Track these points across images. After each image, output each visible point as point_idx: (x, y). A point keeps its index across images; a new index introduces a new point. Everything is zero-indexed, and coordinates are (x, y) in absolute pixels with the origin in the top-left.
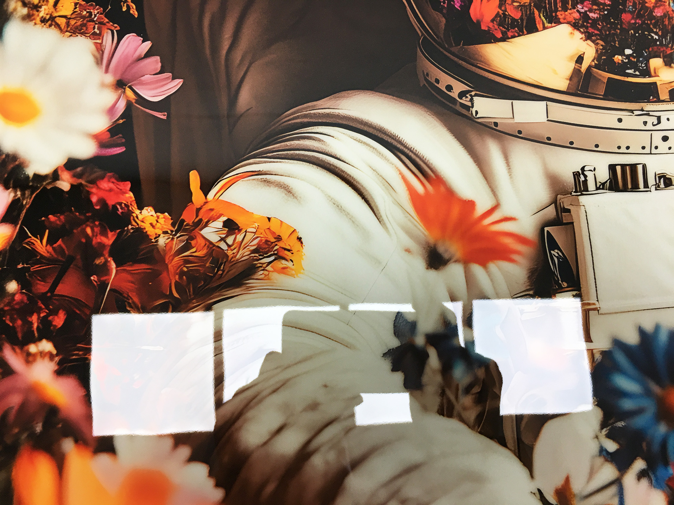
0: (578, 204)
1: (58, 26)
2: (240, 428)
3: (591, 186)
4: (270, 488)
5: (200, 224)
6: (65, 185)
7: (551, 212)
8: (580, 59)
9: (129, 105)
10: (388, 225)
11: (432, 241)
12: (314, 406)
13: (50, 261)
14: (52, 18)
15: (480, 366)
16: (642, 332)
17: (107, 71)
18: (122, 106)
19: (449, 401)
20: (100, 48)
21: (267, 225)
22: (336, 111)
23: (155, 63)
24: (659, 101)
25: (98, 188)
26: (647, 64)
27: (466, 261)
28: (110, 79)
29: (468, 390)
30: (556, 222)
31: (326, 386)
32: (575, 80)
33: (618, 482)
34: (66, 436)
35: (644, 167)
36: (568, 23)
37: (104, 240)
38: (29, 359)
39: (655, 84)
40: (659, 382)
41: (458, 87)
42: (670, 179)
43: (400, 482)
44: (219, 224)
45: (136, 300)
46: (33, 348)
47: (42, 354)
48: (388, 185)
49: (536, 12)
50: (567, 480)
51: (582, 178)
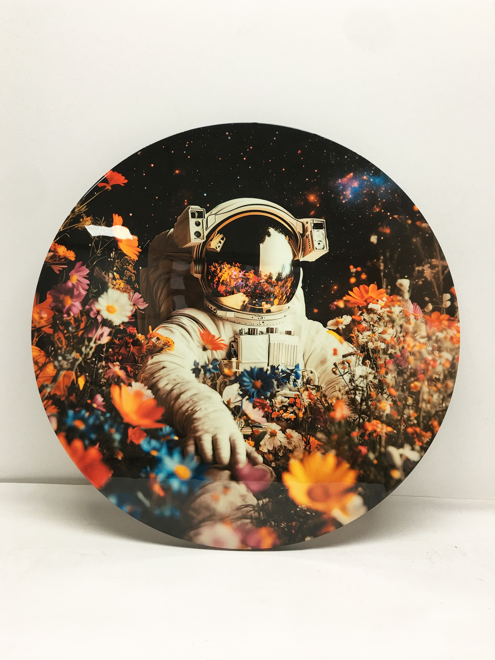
0: (240, 338)
1: (120, 290)
2: (158, 384)
3: (243, 333)
4: (164, 396)
5: (151, 338)
6: (122, 328)
7: (233, 339)
8: (244, 302)
9: (136, 310)
10: (194, 341)
11: (204, 345)
12: (175, 380)
13: (119, 345)
14: (119, 288)
15: (213, 374)
16: (251, 368)
17: (131, 301)
18: (134, 310)
19: (205, 381)
20: (130, 296)
21: (166, 339)
22: (184, 313)
23: (142, 300)
24: (263, 313)
25: (129, 329)
26: (261, 304)
27: (212, 350)
28: (132, 303)
29: (209, 378)
30: (234, 341)
31: (178, 376)
32: (242, 307)
33: (241, 400)
34: (122, 382)
35: (257, 329)
36: (242, 292)
37: (130, 340)
38: (114, 366)
39: (263, 308)
40: (254, 379)
41: (214, 308)
42: (263, 333)
43: (192, 397)
44: (155, 338)
45: (137, 354)
46: (115, 363)
47: (117, 365)
48: (195, 331)
49: (235, 289)
50: (230, 399)
51: (241, 331)
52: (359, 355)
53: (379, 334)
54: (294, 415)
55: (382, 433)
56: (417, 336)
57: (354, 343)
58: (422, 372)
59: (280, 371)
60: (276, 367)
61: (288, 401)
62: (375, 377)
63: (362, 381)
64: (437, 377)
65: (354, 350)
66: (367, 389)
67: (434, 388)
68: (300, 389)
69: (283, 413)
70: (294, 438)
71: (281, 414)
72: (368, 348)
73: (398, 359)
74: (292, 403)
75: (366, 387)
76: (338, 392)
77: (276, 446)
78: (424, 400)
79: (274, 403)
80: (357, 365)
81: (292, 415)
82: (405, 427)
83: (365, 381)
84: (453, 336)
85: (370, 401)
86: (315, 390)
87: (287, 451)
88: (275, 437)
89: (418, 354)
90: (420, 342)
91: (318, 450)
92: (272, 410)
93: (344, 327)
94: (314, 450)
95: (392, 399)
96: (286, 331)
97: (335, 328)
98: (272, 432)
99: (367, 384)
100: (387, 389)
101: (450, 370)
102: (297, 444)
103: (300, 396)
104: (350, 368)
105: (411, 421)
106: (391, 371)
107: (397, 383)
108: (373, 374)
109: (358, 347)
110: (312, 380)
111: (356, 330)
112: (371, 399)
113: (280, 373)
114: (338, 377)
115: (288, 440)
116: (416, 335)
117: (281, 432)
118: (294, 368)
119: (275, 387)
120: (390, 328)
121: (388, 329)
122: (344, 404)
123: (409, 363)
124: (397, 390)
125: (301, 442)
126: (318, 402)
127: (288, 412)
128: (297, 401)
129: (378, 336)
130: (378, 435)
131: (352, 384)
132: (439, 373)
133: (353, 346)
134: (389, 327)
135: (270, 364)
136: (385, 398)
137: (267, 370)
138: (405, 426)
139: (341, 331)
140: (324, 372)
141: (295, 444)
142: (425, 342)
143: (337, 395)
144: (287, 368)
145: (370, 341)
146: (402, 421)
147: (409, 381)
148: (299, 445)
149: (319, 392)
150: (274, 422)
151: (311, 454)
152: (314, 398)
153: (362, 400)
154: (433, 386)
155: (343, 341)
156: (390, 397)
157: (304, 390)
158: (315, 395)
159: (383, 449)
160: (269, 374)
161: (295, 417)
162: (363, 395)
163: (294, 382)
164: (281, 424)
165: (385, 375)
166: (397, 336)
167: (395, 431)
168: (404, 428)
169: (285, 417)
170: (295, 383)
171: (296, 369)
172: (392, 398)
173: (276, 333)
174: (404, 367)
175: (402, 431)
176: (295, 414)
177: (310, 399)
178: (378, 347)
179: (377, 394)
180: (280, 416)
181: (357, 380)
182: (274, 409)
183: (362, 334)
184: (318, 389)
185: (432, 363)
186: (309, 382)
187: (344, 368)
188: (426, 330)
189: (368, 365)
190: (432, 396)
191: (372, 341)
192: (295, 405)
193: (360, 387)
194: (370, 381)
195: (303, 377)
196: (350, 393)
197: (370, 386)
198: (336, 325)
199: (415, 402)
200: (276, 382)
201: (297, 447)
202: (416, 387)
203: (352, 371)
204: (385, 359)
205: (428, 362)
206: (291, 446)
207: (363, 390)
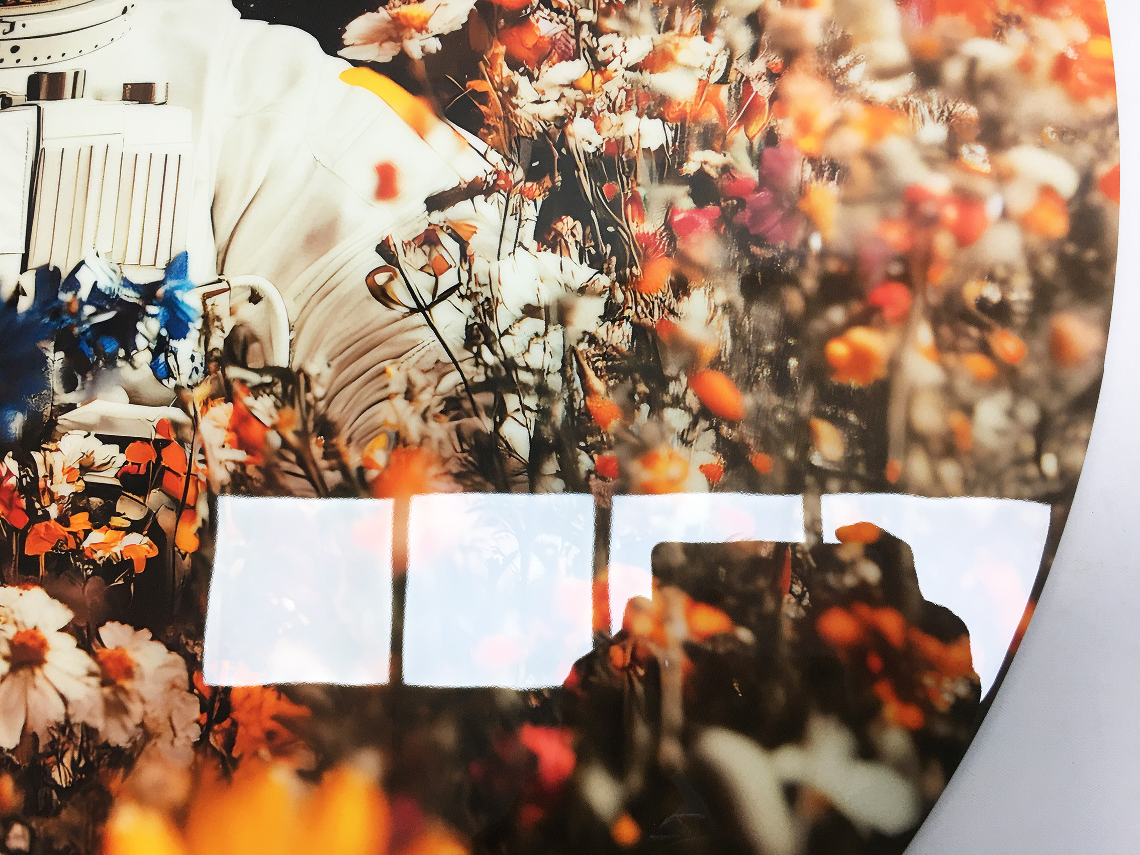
24: (18, 4)
52: (521, 192)
53: (630, 75)
54: (147, 539)
55: (663, 643)
56: (848, 67)
57: (488, 127)
58: (896, 269)
59: (84, 293)
60: (64, 275)
61: (121, 459)
62: (612, 313)
63: (537, 335)
64: (993, 294)
65: (490, 169)
66: (567, 381)
67: (977, 364)
68: (187, 393)
69: (88, 527)
70: (142, 676)
71: (75, 534)
72: (568, 149)
73: (742, 203)
74: (142, 471)
75: (562, 371)
76: (400, 403)
77: (39, 727)
78: (914, 437)
79: (42, 471)
80: (508, 246)
81: (135, 539)
82: (805, 608)
83: (555, 337)
84: (1071, 54)
85: (587, 450)
86: (272, 393)
87: (99, 758)
88: (33, 674)
89: (861, 171)
90: (868, 102)
91: (280, 751)
92: (30, 511)
93: (435, 45)
94: (256, 754)
95: (718, 435)
96: (125, 85)
97: (385, 54)
98: (22, 639)
99: (569, 354)
100: (684, 379)
101: (1071, 249)
102: (157, 712)
103: (188, 433)
104: (466, 266)
105: (842, 567)
106: (705, 271)
107: (744, 340)
108: (600, 294)
109: (511, 149)
110: (254, 338)
111: (501, 60)
112: (590, 440)
113: (82, 304)
114: (404, 317)
115: (107, 690)
116: (843, 62)
117: (69, 641)
118: (159, 276)
119: (55, 382)
120: (693, 33)
121: (683, 42)
122: (434, 470)
123: (812, 223)
124: (748, 383)
125: (183, 699)
126: (285, 465)
127: (116, 521)
128: (172, 457)
129: (621, 83)
130: (640, 654)
131: (478, 355)
132: (1001, 272)
133: (482, 146)
134: (687, 29)
135: (35, 261)
136: (673, 430)
137: (19, 291)
138: (806, 602)
139: (420, 70)
140: (324, 292)
141: (145, 713)
142: (901, 100)
143: (392, 420)
144: (125, 279)
145: (579, 113)
146: (788, 572)
147: (818, 326)
148: (170, 719)
149: (293, 406)
150: (35, 583)
151: (237, 775)
152: (265, 440)
153: (538, 445)
154: (970, 351)
155: (431, 119)
156: (703, 424)
157: (213, 397)
158: (268, 422)
159: (671, 751)
160: (29, 313)
161: (154, 553)
162: (544, 414)
163: (155, 353)
164: (76, 592)
165: (670, 300)
166: (733, 76)
167: (745, 635)
168: (802, 612)
169: (100, 553)
170: (162, 358)
171: (171, 283)
172: (717, 429)
173: (73, 97)
174: (781, 245)
175: (787, 631)
176: (157, 534)
177: (242, 443)
178: (628, 145)
179: (629, 409)
180: (72, 544)
181: (506, 332)
182: (37, 505)
183: (532, 79)
184: (290, 387)
185: (951, 213)
186: (238, 352)
187: (435, 270)
188: (905, 33)
189: (572, 247)
190: (968, 410)
191: (591, 110)
192: (158, 484)
193: (527, 368)
194: (585, 333)
195: (208, 320)
196: (467, 405)
197: (585, 363)
198: (390, 39)
199: (860, 452)
200: (61, 355)
201: (159, 736)
202: (861, 358)
203: (478, 284)
204: (670, 208)
205: (929, 208)
206: (124, 727)
207: (542, 390)
